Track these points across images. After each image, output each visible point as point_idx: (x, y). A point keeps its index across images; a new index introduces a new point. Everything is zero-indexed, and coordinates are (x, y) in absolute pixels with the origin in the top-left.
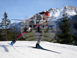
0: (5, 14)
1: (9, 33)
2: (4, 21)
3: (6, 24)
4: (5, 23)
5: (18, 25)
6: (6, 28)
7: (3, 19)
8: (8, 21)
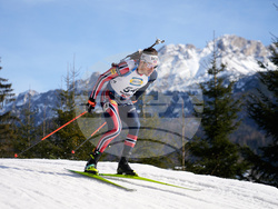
5: (37, 102)
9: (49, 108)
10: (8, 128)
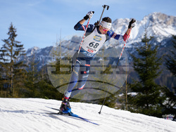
0: (12, 29)
1: (18, 73)
2: (7, 46)
3: (13, 53)
4: (11, 51)
6: (12, 61)
7: (5, 41)
8: (17, 46)
9: (46, 58)
10: (21, 72)
